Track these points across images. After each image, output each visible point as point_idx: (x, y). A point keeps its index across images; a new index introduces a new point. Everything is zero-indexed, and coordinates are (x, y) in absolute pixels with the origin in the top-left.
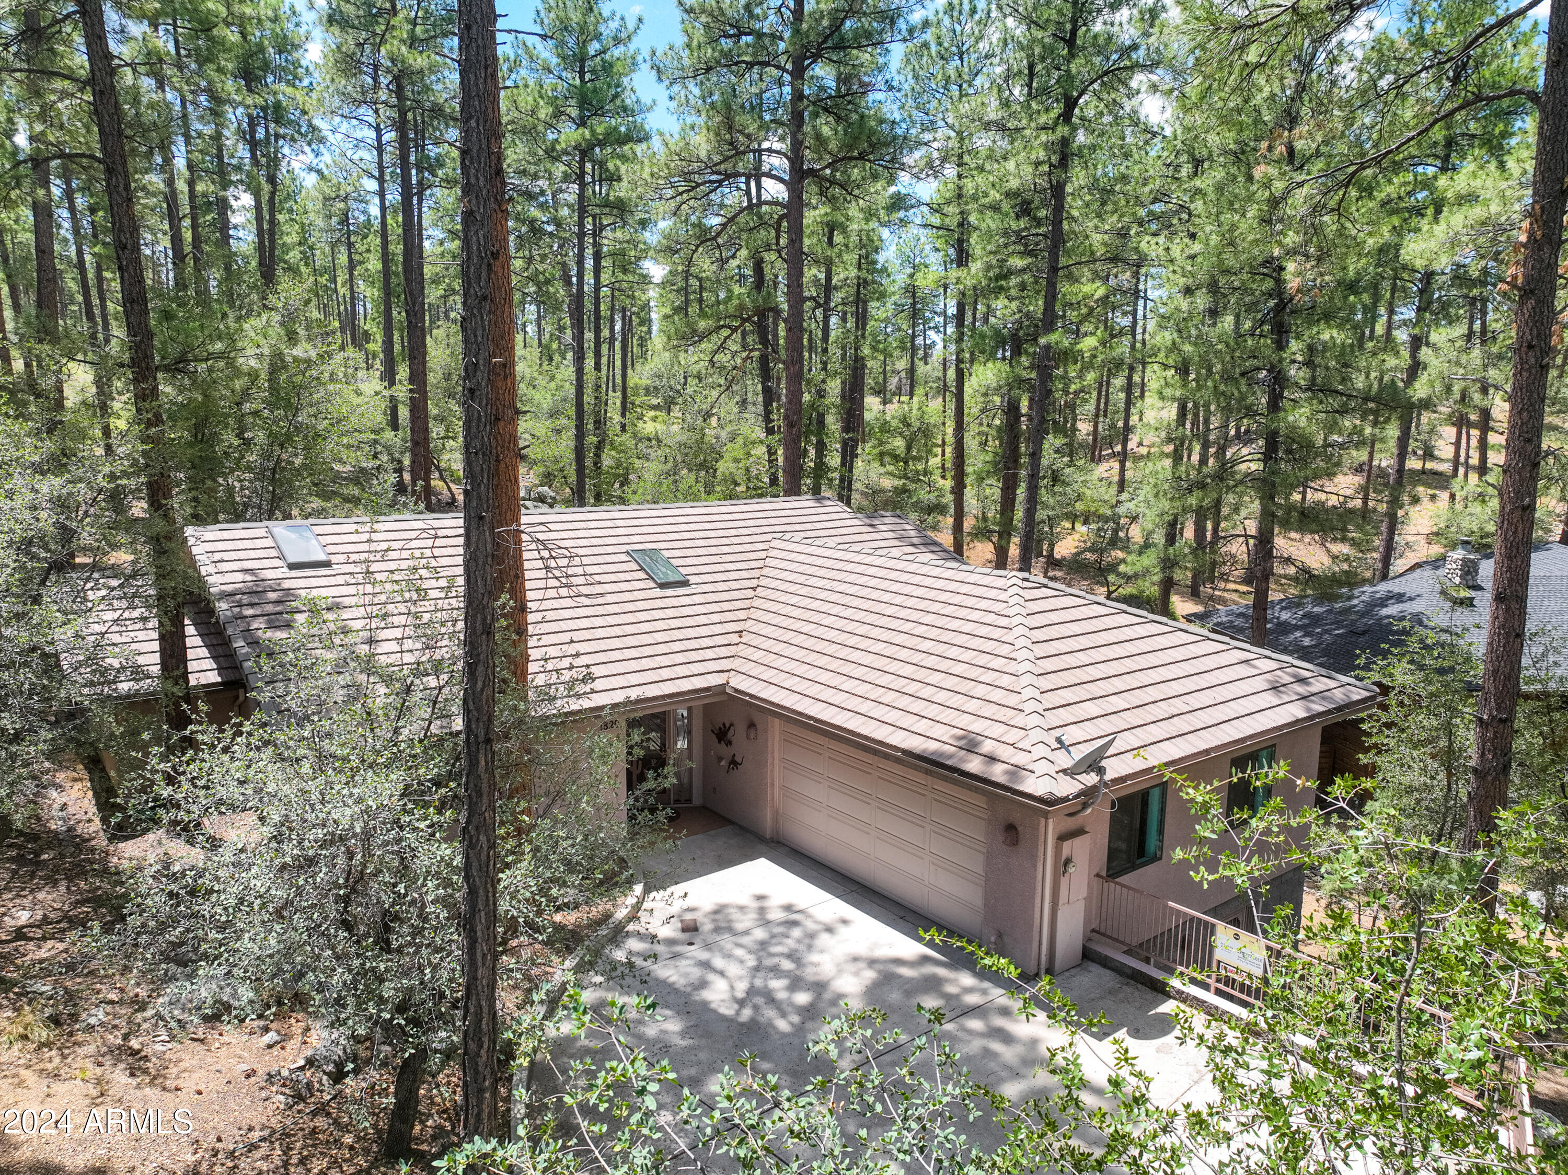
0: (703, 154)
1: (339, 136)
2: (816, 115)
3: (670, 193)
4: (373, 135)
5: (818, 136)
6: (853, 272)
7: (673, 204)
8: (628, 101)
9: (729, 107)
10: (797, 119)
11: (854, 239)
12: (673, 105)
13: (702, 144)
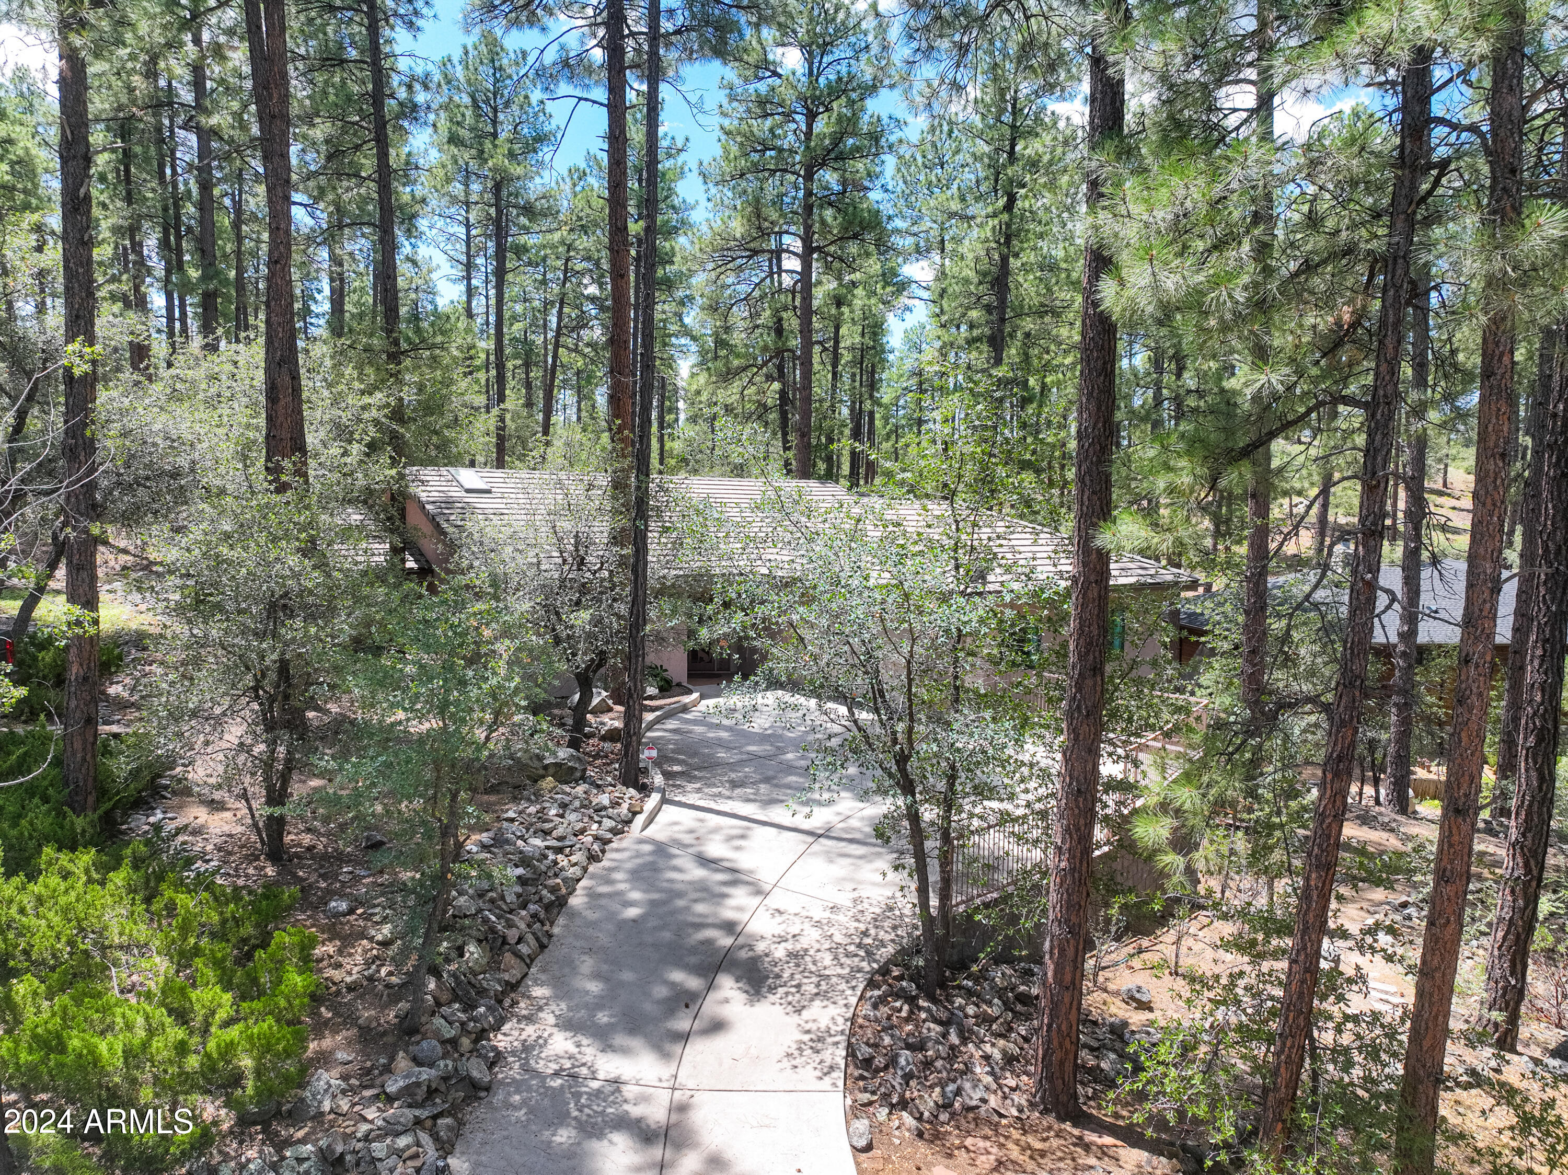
0: (738, 236)
1: (434, 231)
2: (821, 207)
3: (711, 266)
4: (464, 230)
5: (823, 222)
6: (858, 339)
7: (713, 275)
8: (676, 202)
9: (757, 200)
10: (808, 209)
11: (858, 314)
12: (710, 205)
13: (738, 227)
